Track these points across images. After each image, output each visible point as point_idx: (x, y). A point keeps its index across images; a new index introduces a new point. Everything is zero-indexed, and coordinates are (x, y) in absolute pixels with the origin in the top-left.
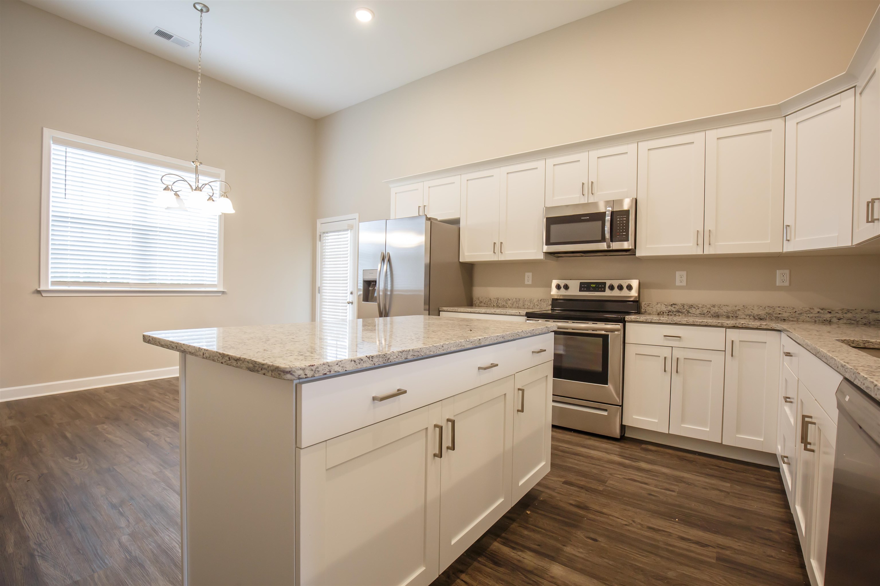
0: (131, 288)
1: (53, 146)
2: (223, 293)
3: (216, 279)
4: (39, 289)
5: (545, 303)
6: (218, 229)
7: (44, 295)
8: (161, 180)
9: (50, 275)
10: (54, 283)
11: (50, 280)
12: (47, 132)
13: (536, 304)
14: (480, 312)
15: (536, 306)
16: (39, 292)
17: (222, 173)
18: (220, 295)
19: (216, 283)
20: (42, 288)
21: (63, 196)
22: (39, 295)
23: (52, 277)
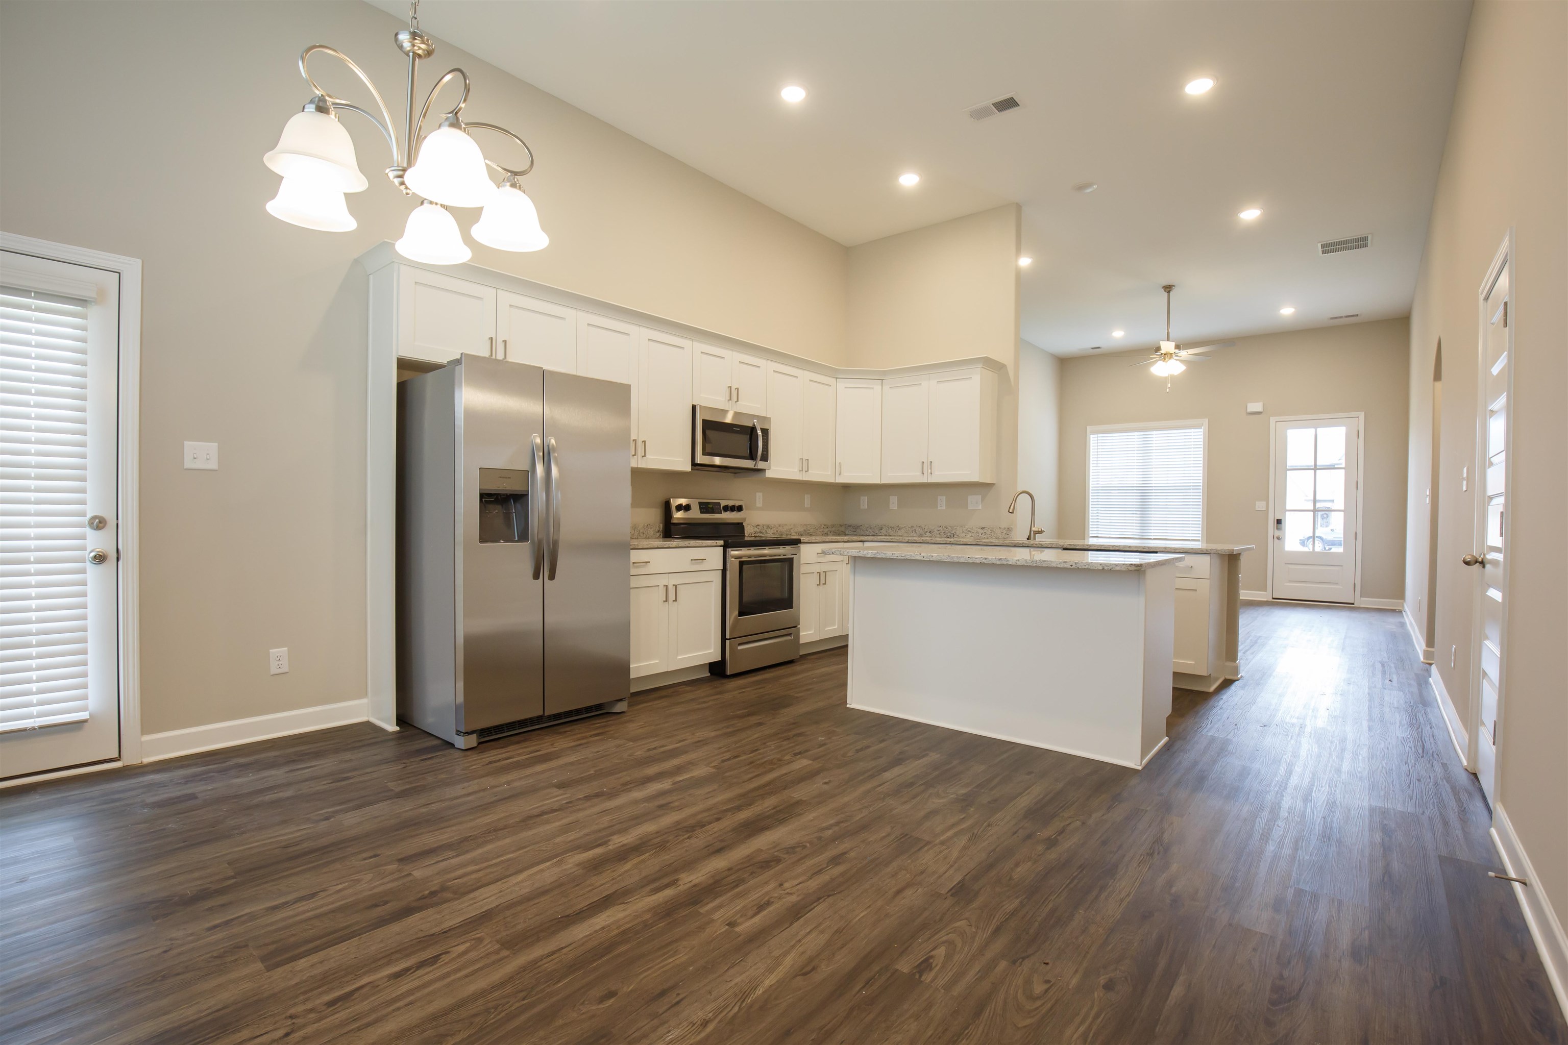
5: (652, 529)
13: (641, 531)
14: (671, 546)
15: (641, 535)
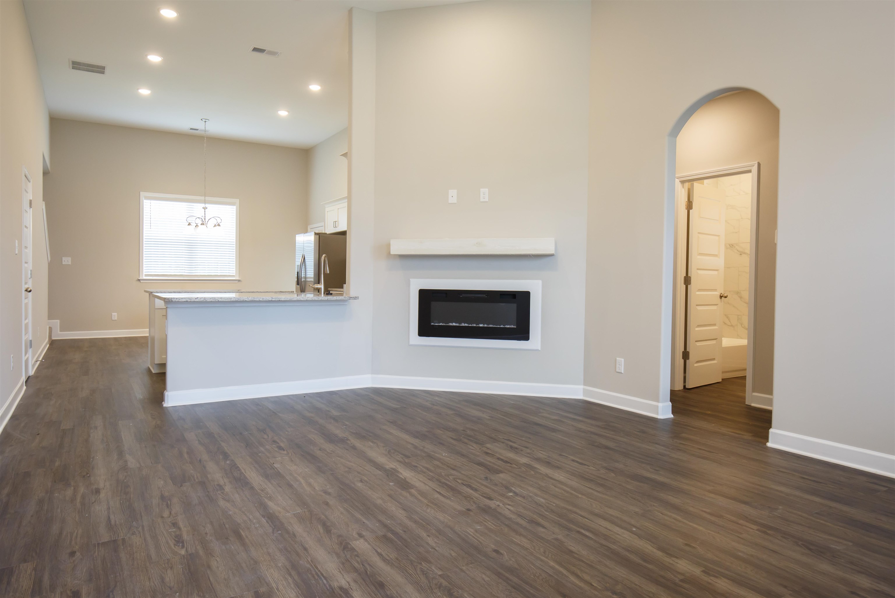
0: (184, 278)
1: (145, 201)
2: (239, 281)
3: (234, 272)
4: (139, 279)
6: (235, 239)
7: (141, 282)
8: (186, 220)
9: (144, 271)
10: (146, 275)
11: (144, 273)
12: (142, 194)
16: (139, 280)
17: (237, 201)
18: (237, 282)
19: (234, 274)
20: (141, 278)
21: (150, 227)
22: (139, 282)
23: (145, 272)
